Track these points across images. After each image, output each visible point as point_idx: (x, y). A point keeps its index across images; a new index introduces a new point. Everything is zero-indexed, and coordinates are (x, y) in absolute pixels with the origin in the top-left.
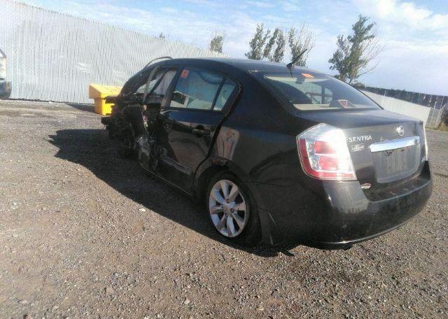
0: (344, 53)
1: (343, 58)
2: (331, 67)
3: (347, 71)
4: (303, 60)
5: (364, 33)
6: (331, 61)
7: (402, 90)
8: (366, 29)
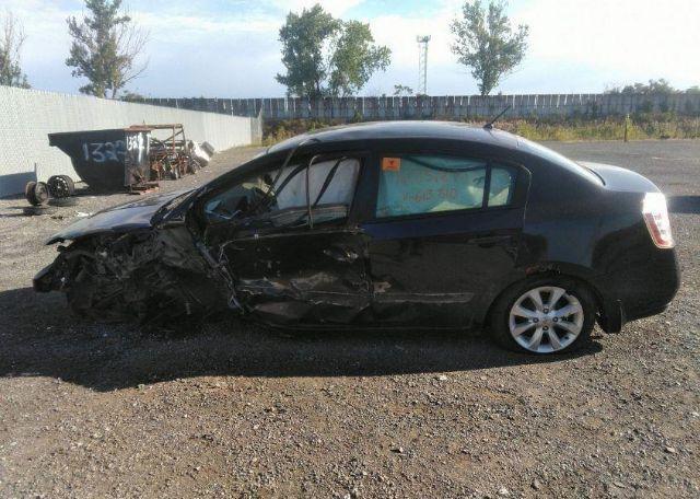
0: (87, 48)
1: (89, 55)
2: (74, 72)
3: (104, 77)
4: (13, 63)
5: (112, 13)
6: (70, 62)
7: (198, 97)
8: (113, 7)
